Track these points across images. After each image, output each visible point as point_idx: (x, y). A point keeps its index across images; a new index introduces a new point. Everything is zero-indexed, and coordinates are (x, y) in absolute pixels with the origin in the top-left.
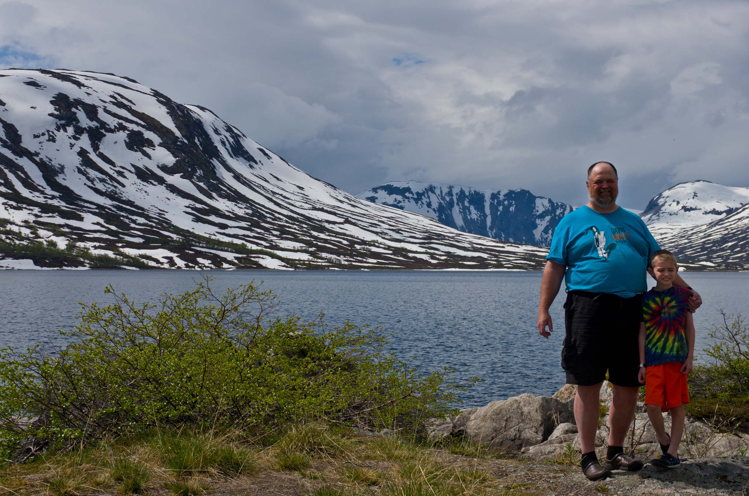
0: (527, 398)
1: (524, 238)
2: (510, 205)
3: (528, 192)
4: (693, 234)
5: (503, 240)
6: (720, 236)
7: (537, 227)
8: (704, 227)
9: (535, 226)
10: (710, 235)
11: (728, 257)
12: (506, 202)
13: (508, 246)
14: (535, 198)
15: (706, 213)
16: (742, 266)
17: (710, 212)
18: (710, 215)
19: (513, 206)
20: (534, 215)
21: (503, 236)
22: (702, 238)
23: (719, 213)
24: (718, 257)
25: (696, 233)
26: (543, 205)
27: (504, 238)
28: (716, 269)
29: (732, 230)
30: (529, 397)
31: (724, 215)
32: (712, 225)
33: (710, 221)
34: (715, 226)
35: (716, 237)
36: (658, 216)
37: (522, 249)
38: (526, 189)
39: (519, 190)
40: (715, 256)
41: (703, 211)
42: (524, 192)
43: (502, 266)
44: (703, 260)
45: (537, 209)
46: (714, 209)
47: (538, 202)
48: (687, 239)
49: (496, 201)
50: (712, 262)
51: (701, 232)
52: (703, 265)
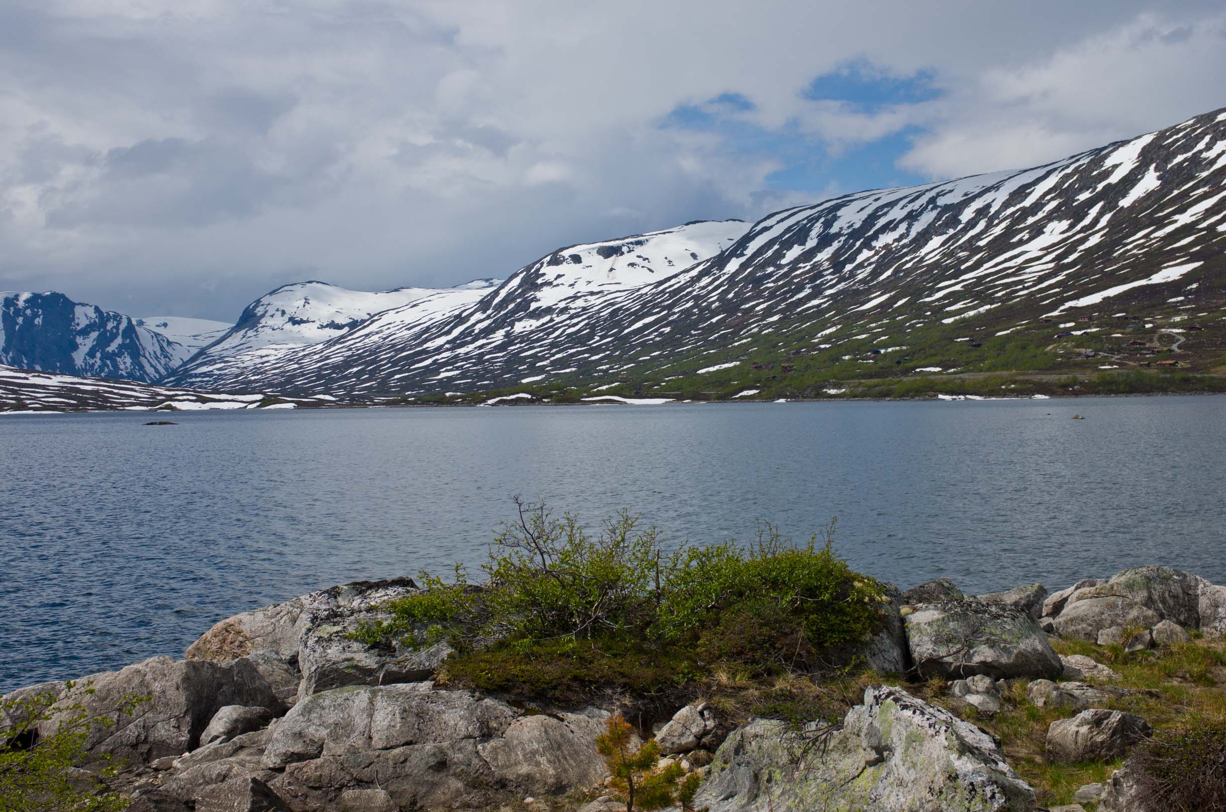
0: (159, 665)
1: (58, 364)
2: (35, 315)
3: (63, 296)
4: (305, 356)
5: (26, 368)
6: (342, 358)
7: (78, 348)
8: (320, 347)
9: (75, 347)
10: (328, 358)
11: (352, 388)
12: (28, 312)
13: (34, 376)
14: (74, 305)
15: (322, 327)
16: (371, 400)
17: (327, 326)
18: (328, 329)
19: (39, 316)
20: (72, 330)
21: (25, 361)
22: (317, 362)
23: (339, 327)
24: (340, 387)
25: (308, 354)
26: (86, 316)
27: (27, 364)
28: (338, 405)
29: (358, 350)
30: (163, 663)
31: (346, 329)
32: (330, 343)
33: (329, 339)
34: (334, 345)
35: (337, 359)
36: (256, 331)
37: (55, 381)
38: (60, 292)
39: (48, 293)
40: (335, 386)
41: (317, 324)
42: (56, 297)
43: (25, 407)
44: (320, 393)
45: (76, 321)
46: (333, 321)
47: (78, 310)
48: (296, 363)
49: (12, 309)
50: (331, 395)
51: (315, 353)
52: (319, 399)
